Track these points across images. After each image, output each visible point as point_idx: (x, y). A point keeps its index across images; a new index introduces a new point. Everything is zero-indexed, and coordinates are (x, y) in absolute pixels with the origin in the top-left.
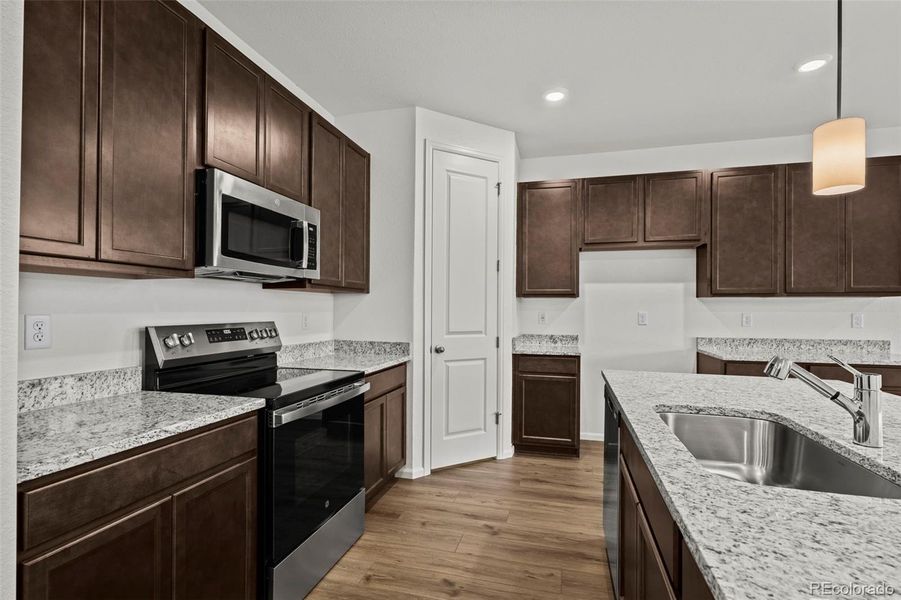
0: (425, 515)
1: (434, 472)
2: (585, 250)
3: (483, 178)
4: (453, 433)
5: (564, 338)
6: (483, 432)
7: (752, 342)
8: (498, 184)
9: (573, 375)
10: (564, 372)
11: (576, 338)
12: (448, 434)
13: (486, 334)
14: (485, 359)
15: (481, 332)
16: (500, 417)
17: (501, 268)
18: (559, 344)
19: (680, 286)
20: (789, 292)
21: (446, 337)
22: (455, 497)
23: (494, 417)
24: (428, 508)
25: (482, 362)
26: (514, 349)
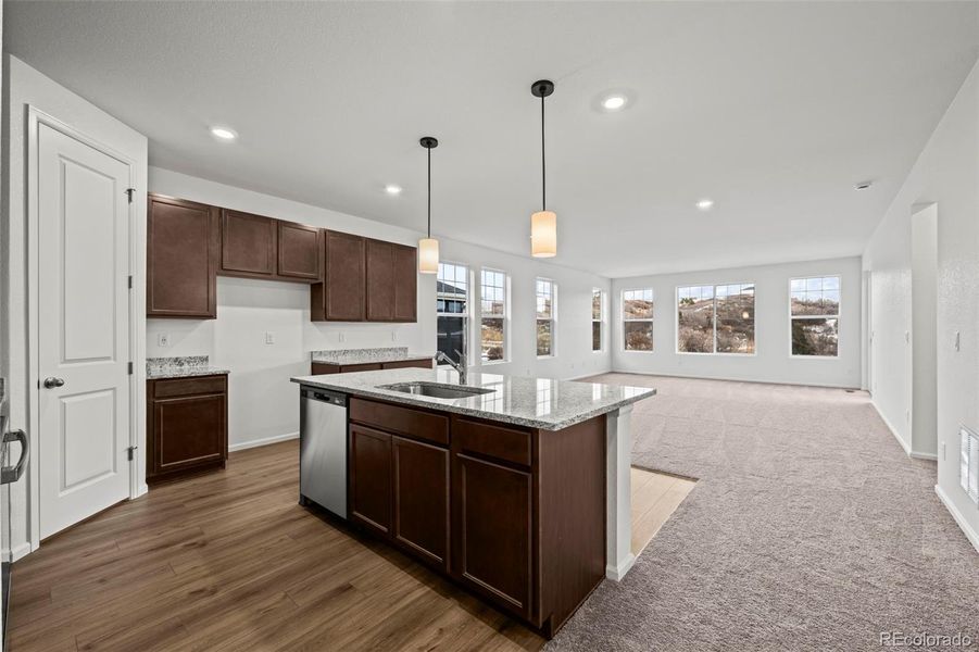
0: (92, 576)
1: (43, 543)
2: (222, 275)
3: (112, 178)
4: (71, 486)
5: (190, 360)
6: (112, 474)
7: (346, 352)
8: (130, 191)
9: (221, 392)
10: (212, 390)
11: (206, 359)
12: (65, 487)
13: (115, 359)
14: (114, 389)
15: (108, 358)
16: (135, 452)
17: (133, 284)
18: (186, 366)
19: (299, 312)
20: (368, 319)
21: (61, 366)
22: (117, 545)
23: (126, 455)
24: (90, 569)
25: (111, 392)
26: (148, 373)
